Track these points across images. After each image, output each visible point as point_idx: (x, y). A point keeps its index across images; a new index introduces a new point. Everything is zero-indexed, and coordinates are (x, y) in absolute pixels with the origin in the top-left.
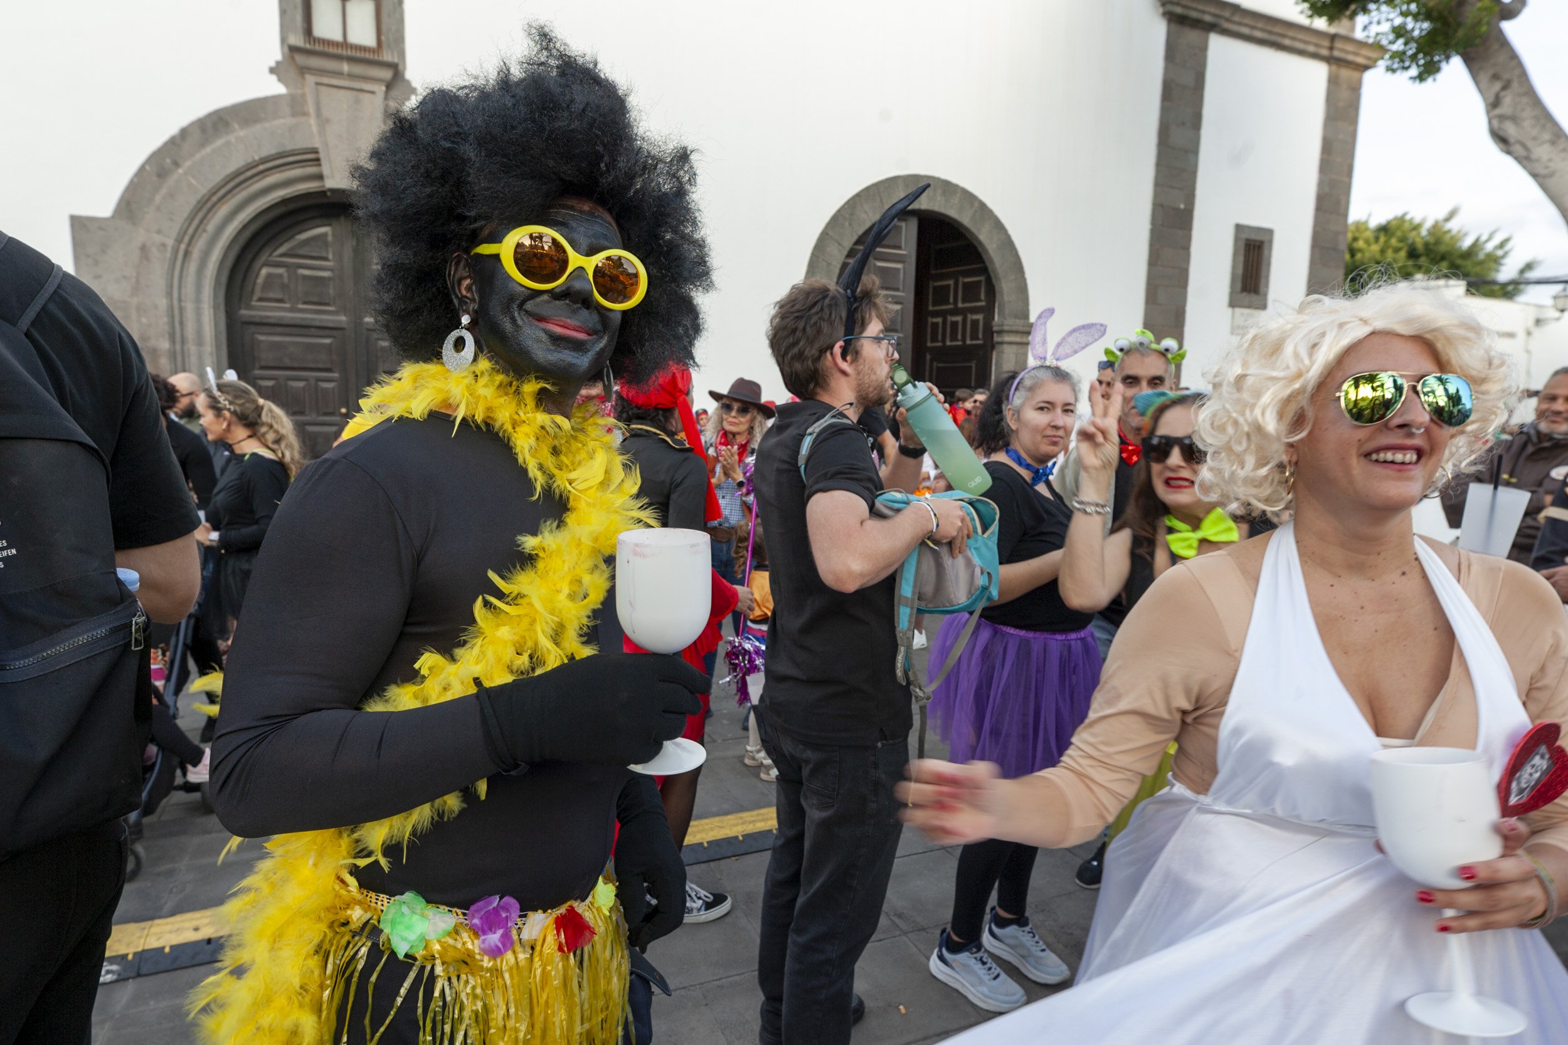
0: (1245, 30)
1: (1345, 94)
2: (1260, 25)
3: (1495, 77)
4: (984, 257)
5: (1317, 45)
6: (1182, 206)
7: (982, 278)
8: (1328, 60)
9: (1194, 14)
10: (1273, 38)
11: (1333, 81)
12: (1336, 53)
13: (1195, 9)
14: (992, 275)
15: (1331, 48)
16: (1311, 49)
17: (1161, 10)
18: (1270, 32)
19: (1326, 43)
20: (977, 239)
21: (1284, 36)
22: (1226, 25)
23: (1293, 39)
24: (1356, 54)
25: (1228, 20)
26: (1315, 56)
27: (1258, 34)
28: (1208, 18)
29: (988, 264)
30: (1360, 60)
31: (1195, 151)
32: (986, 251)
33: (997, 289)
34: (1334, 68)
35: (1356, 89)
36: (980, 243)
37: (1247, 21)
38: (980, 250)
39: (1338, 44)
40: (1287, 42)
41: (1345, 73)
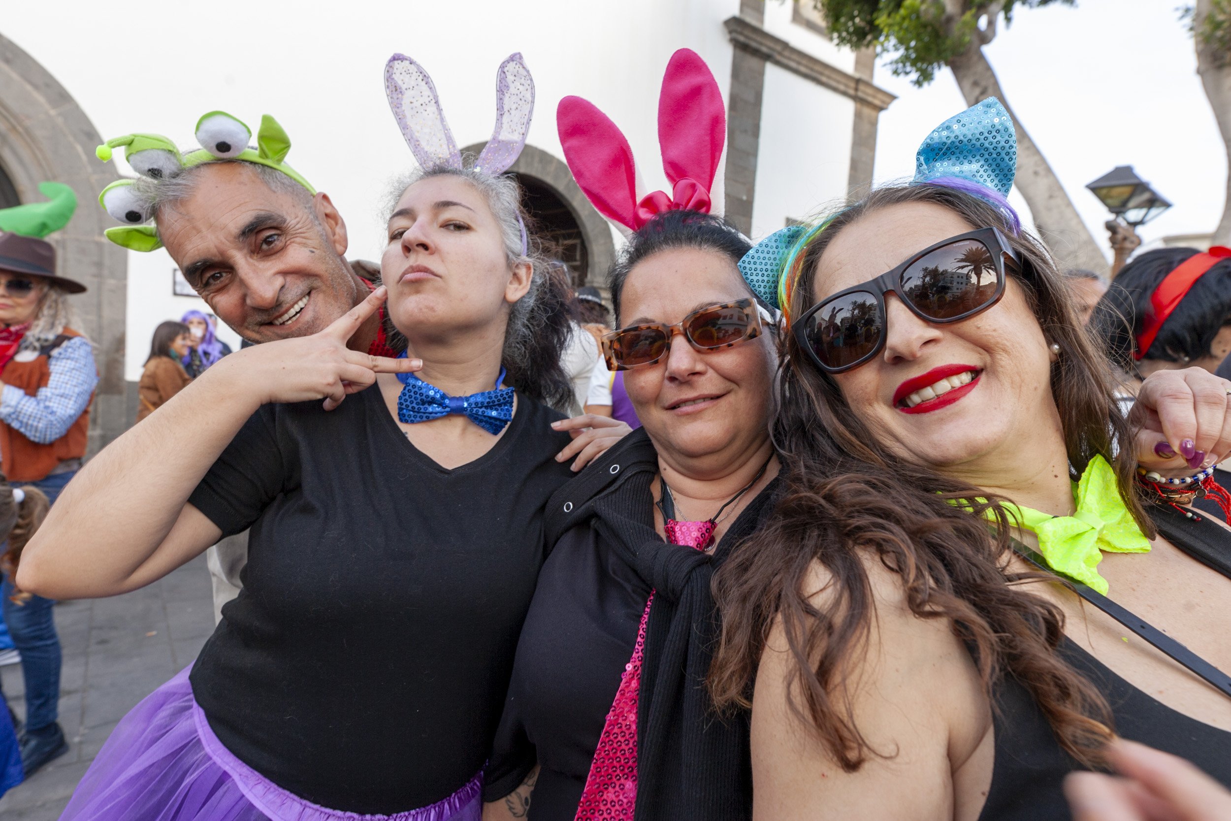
0: (793, 65)
1: (866, 127)
2: (804, 62)
3: (975, 84)
4: (578, 222)
5: (846, 86)
6: (745, 198)
7: (577, 241)
8: (855, 98)
9: (754, 44)
10: (814, 74)
11: (858, 116)
12: (860, 94)
13: (755, 40)
14: (585, 238)
15: (856, 89)
16: (842, 87)
17: (728, 37)
18: (812, 69)
19: (852, 85)
20: (570, 204)
21: (822, 74)
22: (778, 58)
23: (829, 77)
24: (874, 97)
25: (780, 54)
26: (845, 94)
27: (803, 69)
28: (764, 49)
29: (582, 229)
30: (877, 102)
31: (755, 155)
32: (579, 217)
33: (589, 251)
34: (859, 106)
35: (874, 124)
36: (574, 209)
37: (794, 57)
38: (574, 215)
39: (862, 87)
40: (824, 79)
41: (867, 111)
